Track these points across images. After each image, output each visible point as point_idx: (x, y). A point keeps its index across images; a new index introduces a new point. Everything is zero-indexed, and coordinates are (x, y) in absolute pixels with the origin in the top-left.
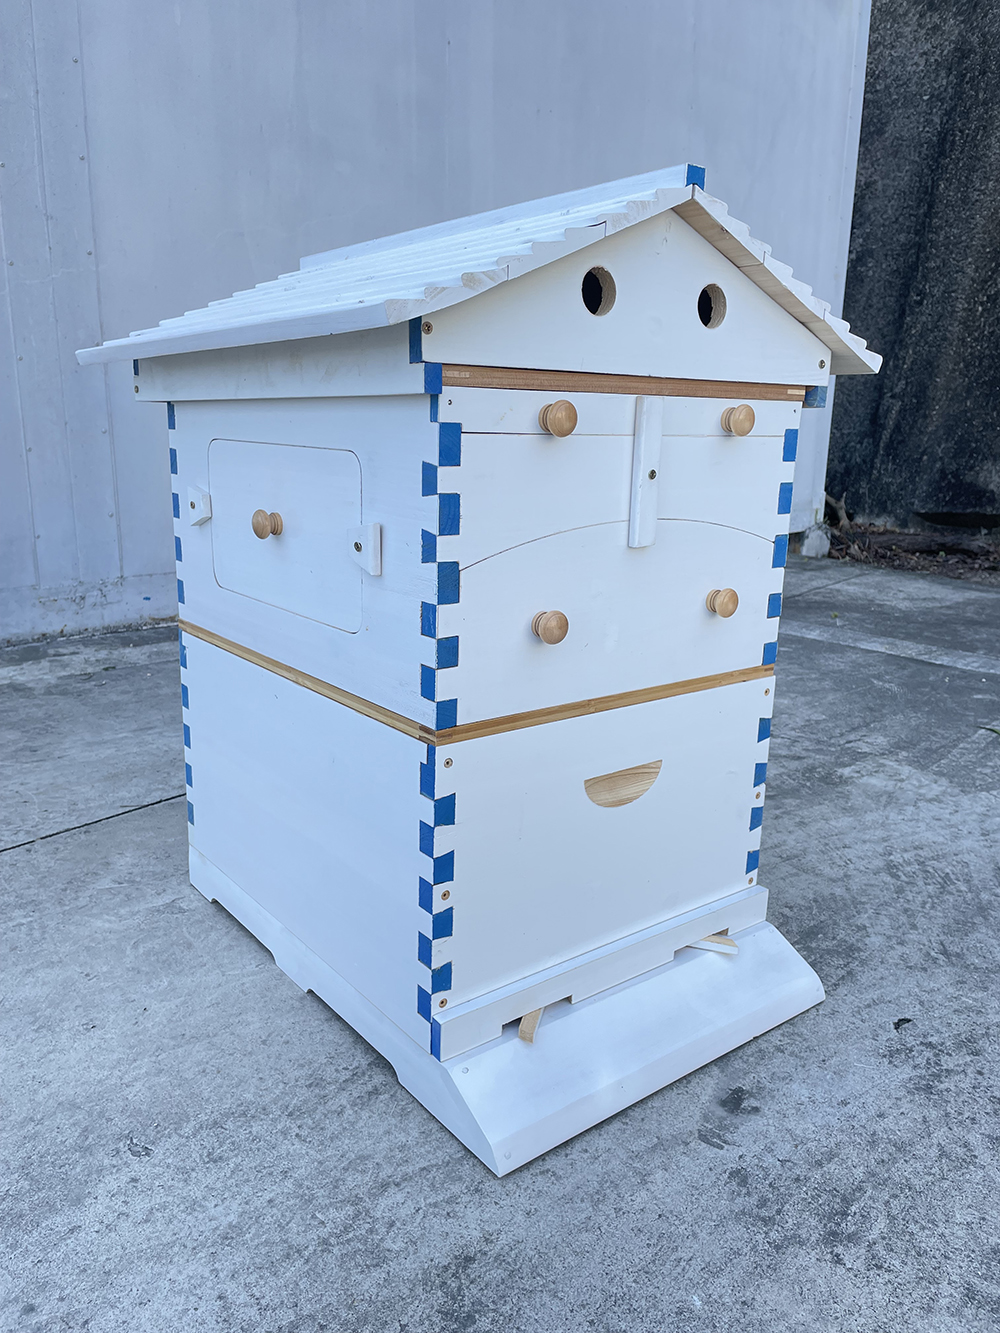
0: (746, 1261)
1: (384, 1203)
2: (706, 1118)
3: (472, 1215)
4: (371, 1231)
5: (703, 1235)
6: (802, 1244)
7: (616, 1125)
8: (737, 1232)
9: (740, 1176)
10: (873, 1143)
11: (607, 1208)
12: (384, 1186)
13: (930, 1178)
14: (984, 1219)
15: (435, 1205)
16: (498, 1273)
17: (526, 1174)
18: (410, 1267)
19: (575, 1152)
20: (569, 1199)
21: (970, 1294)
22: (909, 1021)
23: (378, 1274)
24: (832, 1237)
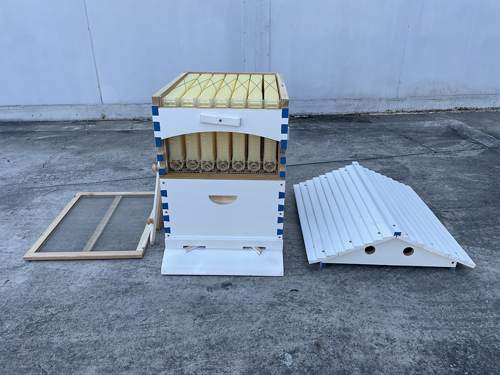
0: (179, 310)
1: (141, 269)
2: (215, 285)
3: (151, 278)
4: (133, 272)
5: (180, 302)
6: (194, 314)
7: (196, 277)
8: (186, 305)
9: (203, 297)
10: (239, 307)
11: (171, 289)
12: (145, 266)
13: (238, 319)
14: (235, 332)
15: (147, 274)
16: (141, 289)
17: (168, 277)
18: (130, 280)
19: (181, 278)
20: (168, 284)
21: (208, 340)
22: (298, 291)
23: (125, 279)
24: (201, 316)
